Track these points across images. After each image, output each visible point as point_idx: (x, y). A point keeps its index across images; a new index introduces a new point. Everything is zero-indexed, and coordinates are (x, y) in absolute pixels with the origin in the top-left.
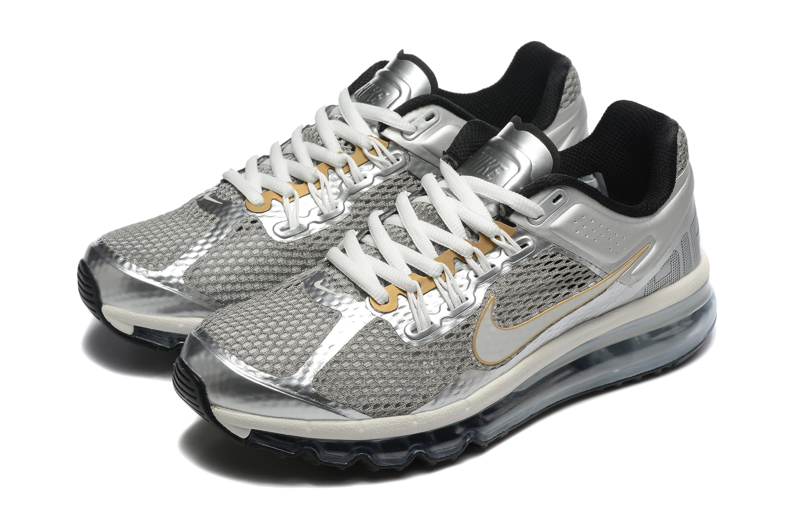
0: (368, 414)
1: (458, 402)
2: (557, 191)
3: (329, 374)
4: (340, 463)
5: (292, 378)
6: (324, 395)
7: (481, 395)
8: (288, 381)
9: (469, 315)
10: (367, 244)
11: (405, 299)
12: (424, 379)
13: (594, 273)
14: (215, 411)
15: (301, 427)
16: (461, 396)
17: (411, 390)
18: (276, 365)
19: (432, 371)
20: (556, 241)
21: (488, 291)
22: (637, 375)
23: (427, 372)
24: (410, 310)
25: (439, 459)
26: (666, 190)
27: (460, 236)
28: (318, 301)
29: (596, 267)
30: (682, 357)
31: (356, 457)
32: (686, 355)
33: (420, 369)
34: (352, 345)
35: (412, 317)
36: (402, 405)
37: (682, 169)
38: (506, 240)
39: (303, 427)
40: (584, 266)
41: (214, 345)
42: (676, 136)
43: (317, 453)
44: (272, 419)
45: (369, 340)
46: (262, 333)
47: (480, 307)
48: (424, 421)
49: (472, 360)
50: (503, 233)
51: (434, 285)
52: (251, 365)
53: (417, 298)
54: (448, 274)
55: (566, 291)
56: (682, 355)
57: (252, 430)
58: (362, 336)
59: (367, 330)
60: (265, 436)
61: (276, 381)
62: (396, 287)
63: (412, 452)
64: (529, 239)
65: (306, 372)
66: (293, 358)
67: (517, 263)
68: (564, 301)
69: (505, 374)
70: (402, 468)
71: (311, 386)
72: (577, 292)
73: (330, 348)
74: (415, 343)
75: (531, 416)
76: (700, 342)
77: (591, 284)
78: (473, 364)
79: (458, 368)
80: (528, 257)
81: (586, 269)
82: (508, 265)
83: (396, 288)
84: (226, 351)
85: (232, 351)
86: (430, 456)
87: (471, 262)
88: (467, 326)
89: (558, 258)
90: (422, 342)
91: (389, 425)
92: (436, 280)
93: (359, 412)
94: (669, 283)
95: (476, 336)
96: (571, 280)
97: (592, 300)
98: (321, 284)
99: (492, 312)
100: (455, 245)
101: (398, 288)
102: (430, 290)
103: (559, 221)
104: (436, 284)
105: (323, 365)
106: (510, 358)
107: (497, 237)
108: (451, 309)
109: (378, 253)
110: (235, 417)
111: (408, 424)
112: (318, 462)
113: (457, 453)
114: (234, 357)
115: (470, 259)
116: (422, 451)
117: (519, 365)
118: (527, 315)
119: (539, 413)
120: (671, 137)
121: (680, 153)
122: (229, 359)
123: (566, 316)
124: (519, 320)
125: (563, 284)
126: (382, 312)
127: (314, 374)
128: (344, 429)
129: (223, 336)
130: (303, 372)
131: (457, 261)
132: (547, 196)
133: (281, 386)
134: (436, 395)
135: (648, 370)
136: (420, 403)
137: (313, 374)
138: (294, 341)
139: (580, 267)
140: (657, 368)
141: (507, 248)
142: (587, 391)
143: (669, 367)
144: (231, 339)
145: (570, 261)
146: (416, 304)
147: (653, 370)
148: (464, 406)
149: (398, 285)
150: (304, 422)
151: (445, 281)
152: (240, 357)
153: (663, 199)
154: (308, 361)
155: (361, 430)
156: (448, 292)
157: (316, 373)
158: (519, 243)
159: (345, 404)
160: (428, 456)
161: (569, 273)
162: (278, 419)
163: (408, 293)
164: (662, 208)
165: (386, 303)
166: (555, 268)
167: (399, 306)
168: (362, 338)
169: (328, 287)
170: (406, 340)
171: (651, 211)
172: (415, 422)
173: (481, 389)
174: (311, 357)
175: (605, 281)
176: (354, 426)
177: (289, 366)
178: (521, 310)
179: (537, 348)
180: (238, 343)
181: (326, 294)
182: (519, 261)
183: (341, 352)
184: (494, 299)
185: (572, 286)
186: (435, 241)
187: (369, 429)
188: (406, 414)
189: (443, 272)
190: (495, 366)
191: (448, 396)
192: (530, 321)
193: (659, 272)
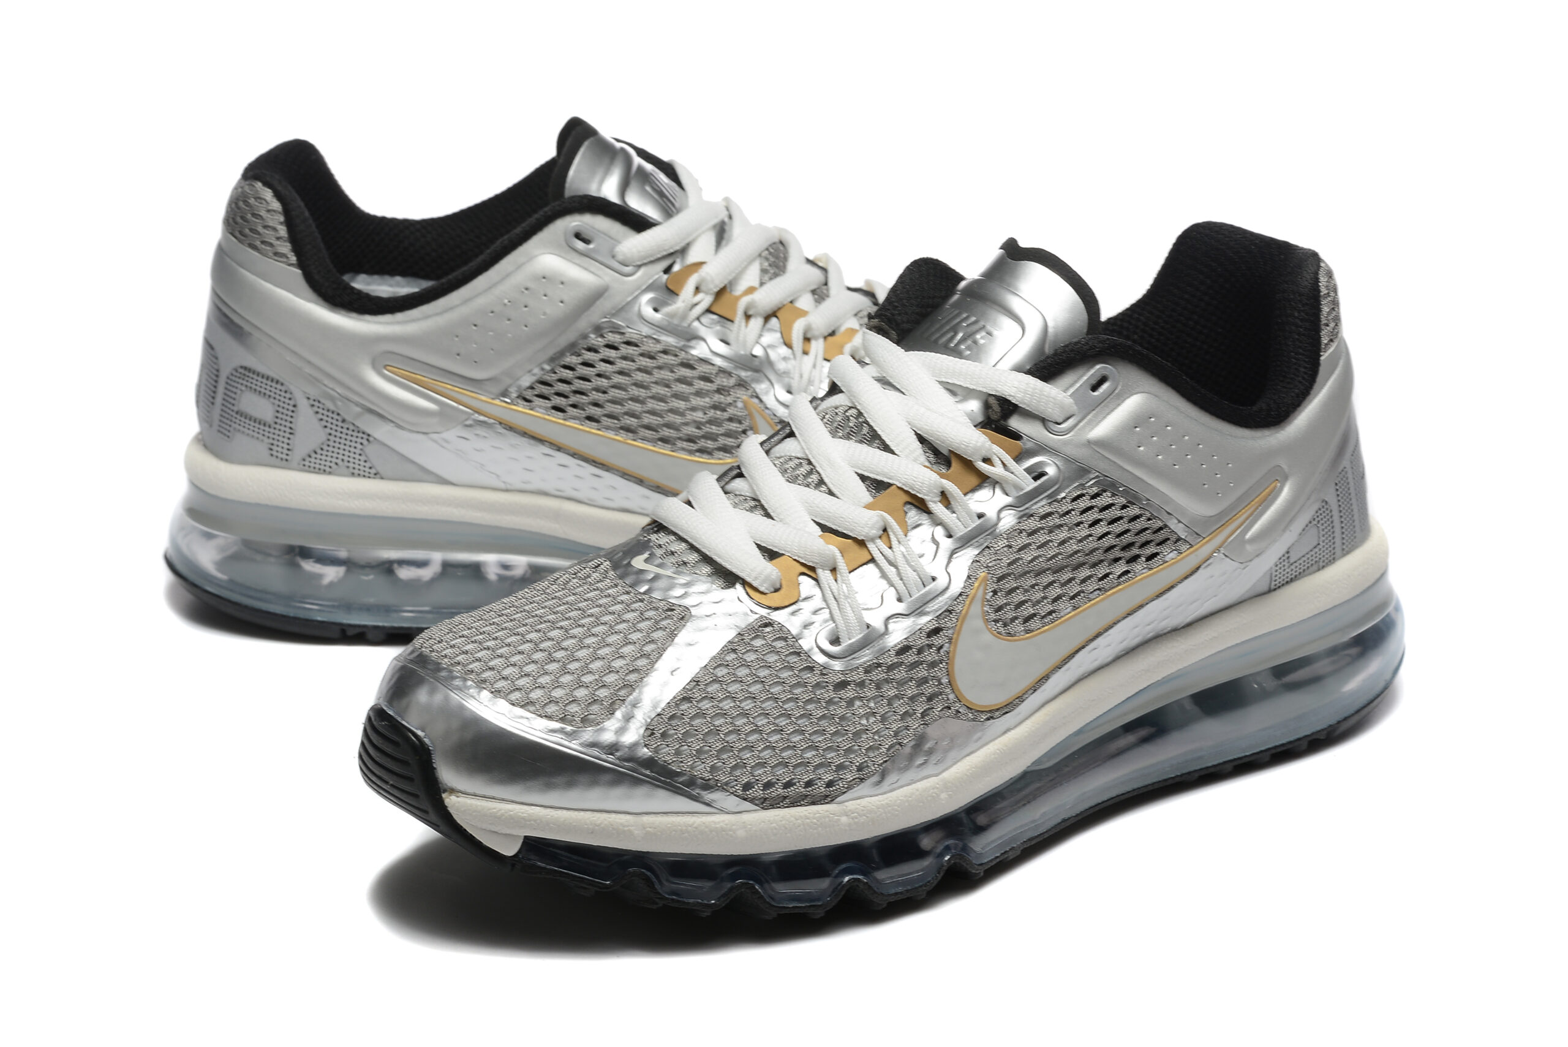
0: (752, 801)
1: (925, 781)
2: (1098, 369)
3: (674, 723)
4: (699, 901)
5: (603, 730)
6: (665, 761)
7: (968, 770)
8: (596, 734)
9: (940, 609)
10: (737, 493)
11: (813, 582)
12: (857, 734)
13: (1176, 534)
14: (451, 801)
15: (624, 826)
16: (929, 770)
17: (833, 754)
18: (569, 707)
19: (872, 720)
20: (1102, 466)
21: (975, 564)
22: (1262, 752)
23: (864, 722)
24: (824, 603)
25: (892, 895)
26: (1304, 378)
27: (915, 460)
28: (642, 590)
29: (1180, 522)
30: (1346, 719)
31: (731, 890)
32: (1353, 715)
33: (849, 715)
34: (715, 668)
35: (829, 615)
36: (817, 784)
37: (1331, 340)
38: (1004, 465)
39: (628, 826)
40: (1155, 517)
41: (444, 674)
42: (1317, 274)
43: (654, 879)
44: (565, 812)
45: (748, 659)
46: (537, 650)
47: (960, 595)
48: (861, 816)
49: (948, 699)
50: (997, 451)
51: (868, 554)
52: (522, 707)
53: (836, 580)
54: (894, 533)
55: (1120, 568)
56: (1346, 715)
57: (525, 837)
58: (734, 651)
59: (742, 640)
60: (551, 849)
61: (571, 734)
62: (795, 560)
63: (839, 880)
64: (1049, 464)
65: (628, 718)
66: (603, 693)
67: (1027, 508)
68: (1120, 587)
69: (1013, 731)
70: (820, 913)
71: (641, 744)
72: (1144, 571)
73: (674, 673)
74: (837, 665)
75: (1062, 822)
76: (1377, 693)
77: (1169, 554)
78: (950, 708)
79: (923, 715)
80: (1049, 497)
81: (1160, 524)
82: (1010, 514)
83: (795, 562)
84: (470, 683)
85: (481, 684)
86: (876, 889)
87: (938, 508)
88: (936, 631)
89: (1105, 499)
90: (851, 661)
91: (794, 824)
92: (871, 546)
93: (735, 795)
94: (1315, 567)
95: (955, 651)
96: (1132, 544)
97: (1172, 587)
98: (646, 561)
99: (983, 606)
100: (906, 477)
101: (798, 561)
102: (860, 564)
103: (1105, 427)
104: (872, 552)
105: (663, 705)
106: (1021, 699)
107: (987, 460)
108: (903, 598)
109: (758, 505)
110: (491, 811)
111: (830, 821)
112: (657, 900)
113: (925, 885)
114: (485, 694)
115: (935, 502)
116: (859, 877)
117: (1037, 715)
118: (1050, 613)
119: (1077, 819)
120: (1308, 276)
121: (1325, 309)
122: (477, 697)
123: (1124, 618)
124: (1034, 624)
125: (1116, 553)
126: (769, 608)
127: (646, 721)
128: (707, 830)
129: (459, 658)
130: (624, 717)
131: (910, 509)
132: (1081, 378)
133: (581, 744)
134: (881, 765)
135: (1281, 743)
136: (853, 780)
137: (643, 721)
138: (601, 663)
139: (1149, 519)
140: (1299, 739)
141: (1007, 481)
142: (1165, 780)
143: (1322, 738)
144: (477, 664)
145: (1128, 507)
146: (835, 591)
147: (1290, 742)
148: (937, 788)
149: (799, 557)
150: (628, 817)
151: (890, 548)
152: (496, 693)
153: (1298, 395)
154: (631, 697)
155: (741, 833)
156: (896, 567)
157: (649, 720)
158: (1028, 470)
159: (709, 779)
160: (870, 887)
161: (1127, 531)
162: (576, 813)
163: (820, 571)
164: (1297, 413)
165: (777, 590)
166: (1101, 520)
167: (803, 596)
168: (733, 656)
169: (659, 566)
170: (820, 659)
171: (1277, 417)
172: (844, 819)
173: (967, 758)
174: (637, 691)
175: (1197, 550)
176: (726, 825)
177: (595, 708)
178: (1038, 602)
179: (1070, 683)
180: (492, 669)
181: (657, 577)
182: (1032, 505)
183: (696, 681)
184: (985, 579)
185: (1134, 559)
186: (866, 474)
187: (755, 831)
188: (827, 803)
189: (885, 530)
190: (993, 713)
191: (906, 768)
192: (1057, 625)
193: (1296, 541)
